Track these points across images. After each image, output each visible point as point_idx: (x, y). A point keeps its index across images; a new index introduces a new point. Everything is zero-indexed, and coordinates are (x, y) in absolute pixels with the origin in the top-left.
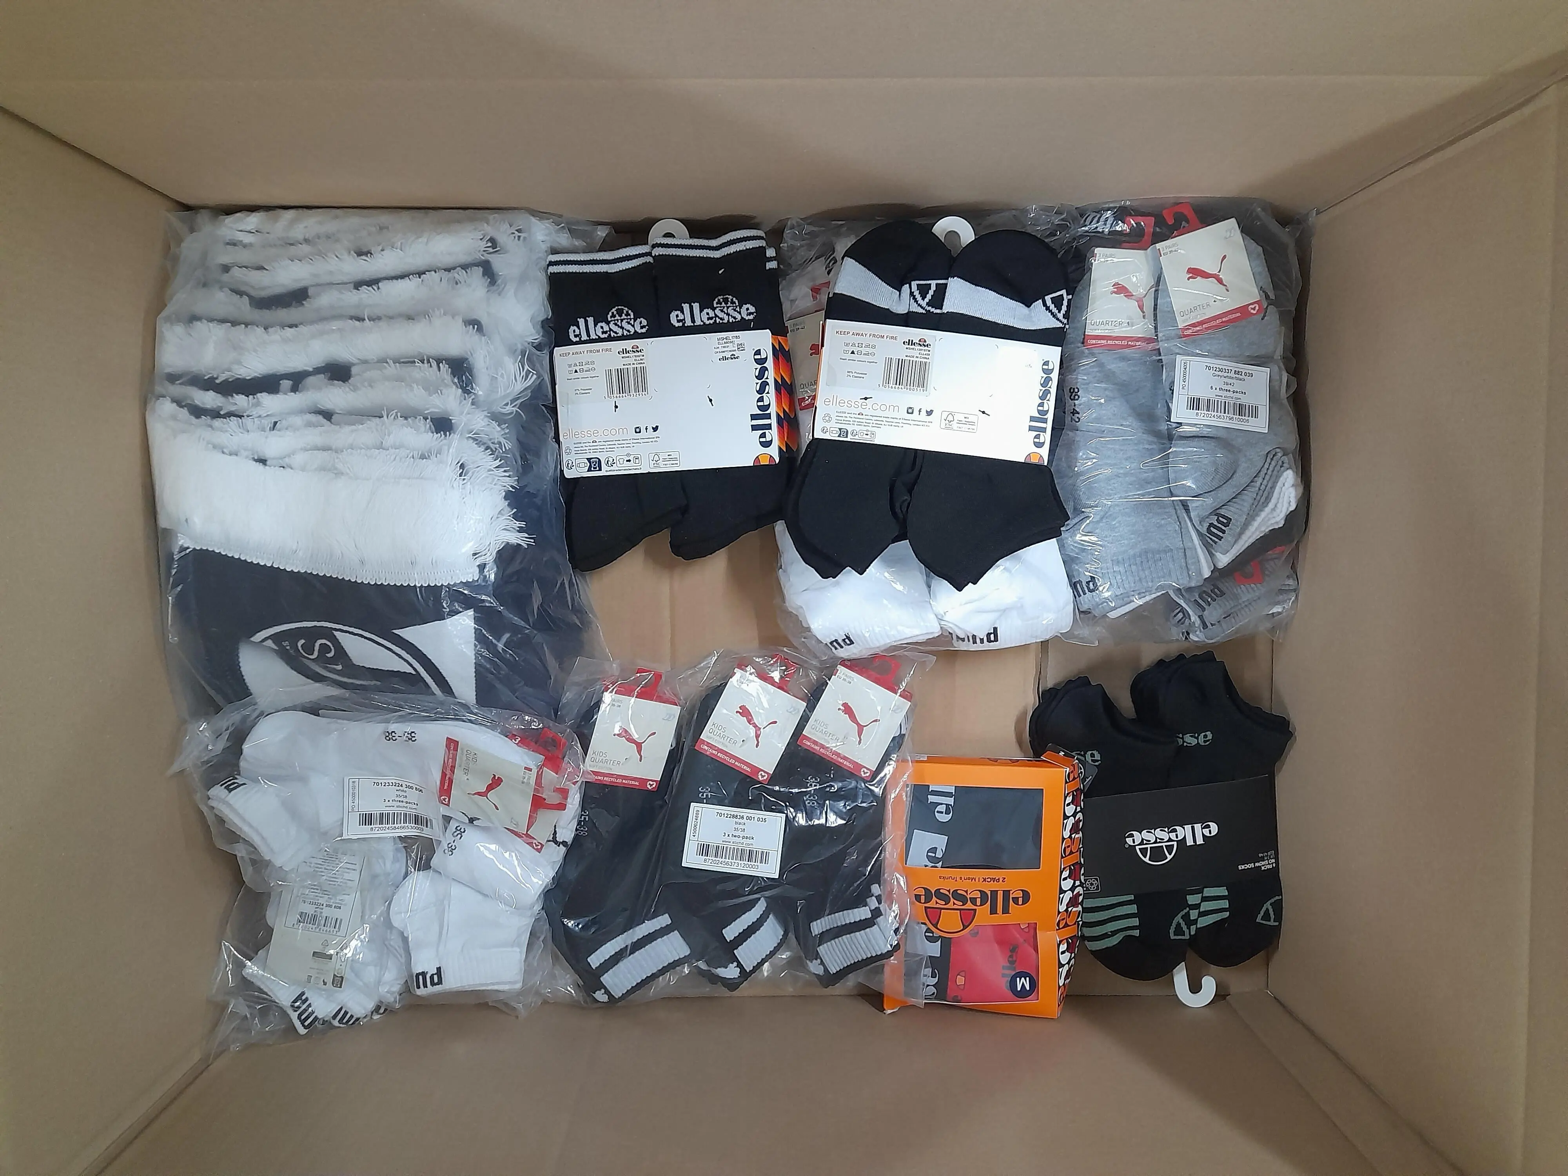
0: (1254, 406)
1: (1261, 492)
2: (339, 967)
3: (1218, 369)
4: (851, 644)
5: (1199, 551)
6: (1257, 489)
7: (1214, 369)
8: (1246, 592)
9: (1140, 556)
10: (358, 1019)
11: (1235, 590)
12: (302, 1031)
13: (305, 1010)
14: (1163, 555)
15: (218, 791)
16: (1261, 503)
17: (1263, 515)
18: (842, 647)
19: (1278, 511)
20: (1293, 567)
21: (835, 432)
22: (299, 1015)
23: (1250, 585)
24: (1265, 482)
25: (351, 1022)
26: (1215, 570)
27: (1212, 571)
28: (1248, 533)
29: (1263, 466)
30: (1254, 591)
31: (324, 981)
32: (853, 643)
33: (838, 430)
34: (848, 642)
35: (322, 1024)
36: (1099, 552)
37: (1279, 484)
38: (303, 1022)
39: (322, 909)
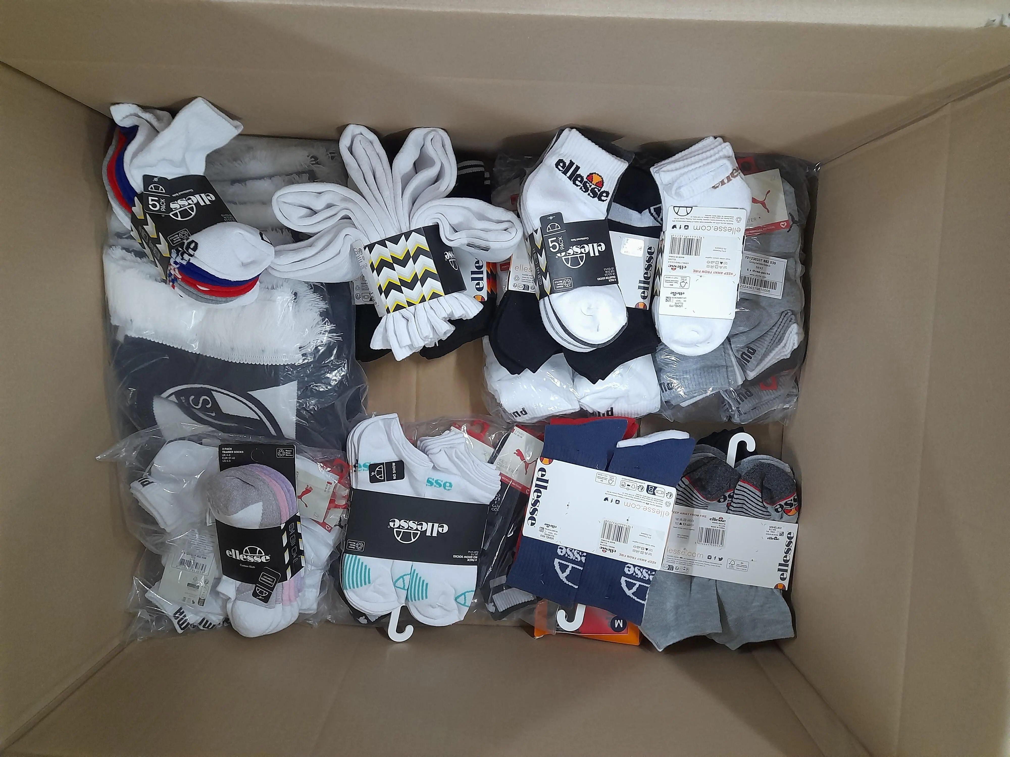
0: (774, 282)
1: (776, 336)
2: (203, 593)
3: (753, 259)
4: (525, 414)
5: (736, 368)
6: (774, 334)
7: (751, 258)
8: (767, 395)
9: (700, 369)
10: (214, 625)
11: (760, 393)
12: (180, 631)
13: (182, 619)
14: (713, 369)
15: (136, 485)
16: (775, 342)
17: (777, 349)
18: (520, 416)
19: (787, 348)
20: (796, 381)
21: (521, 287)
22: (178, 621)
23: (769, 391)
24: (779, 330)
25: (210, 628)
26: (746, 381)
27: (744, 382)
28: (767, 360)
29: (778, 320)
30: (771, 394)
31: (193, 601)
32: (527, 414)
33: (523, 285)
34: (524, 413)
35: (193, 628)
36: (675, 366)
37: (788, 332)
38: (180, 626)
39: (195, 558)
